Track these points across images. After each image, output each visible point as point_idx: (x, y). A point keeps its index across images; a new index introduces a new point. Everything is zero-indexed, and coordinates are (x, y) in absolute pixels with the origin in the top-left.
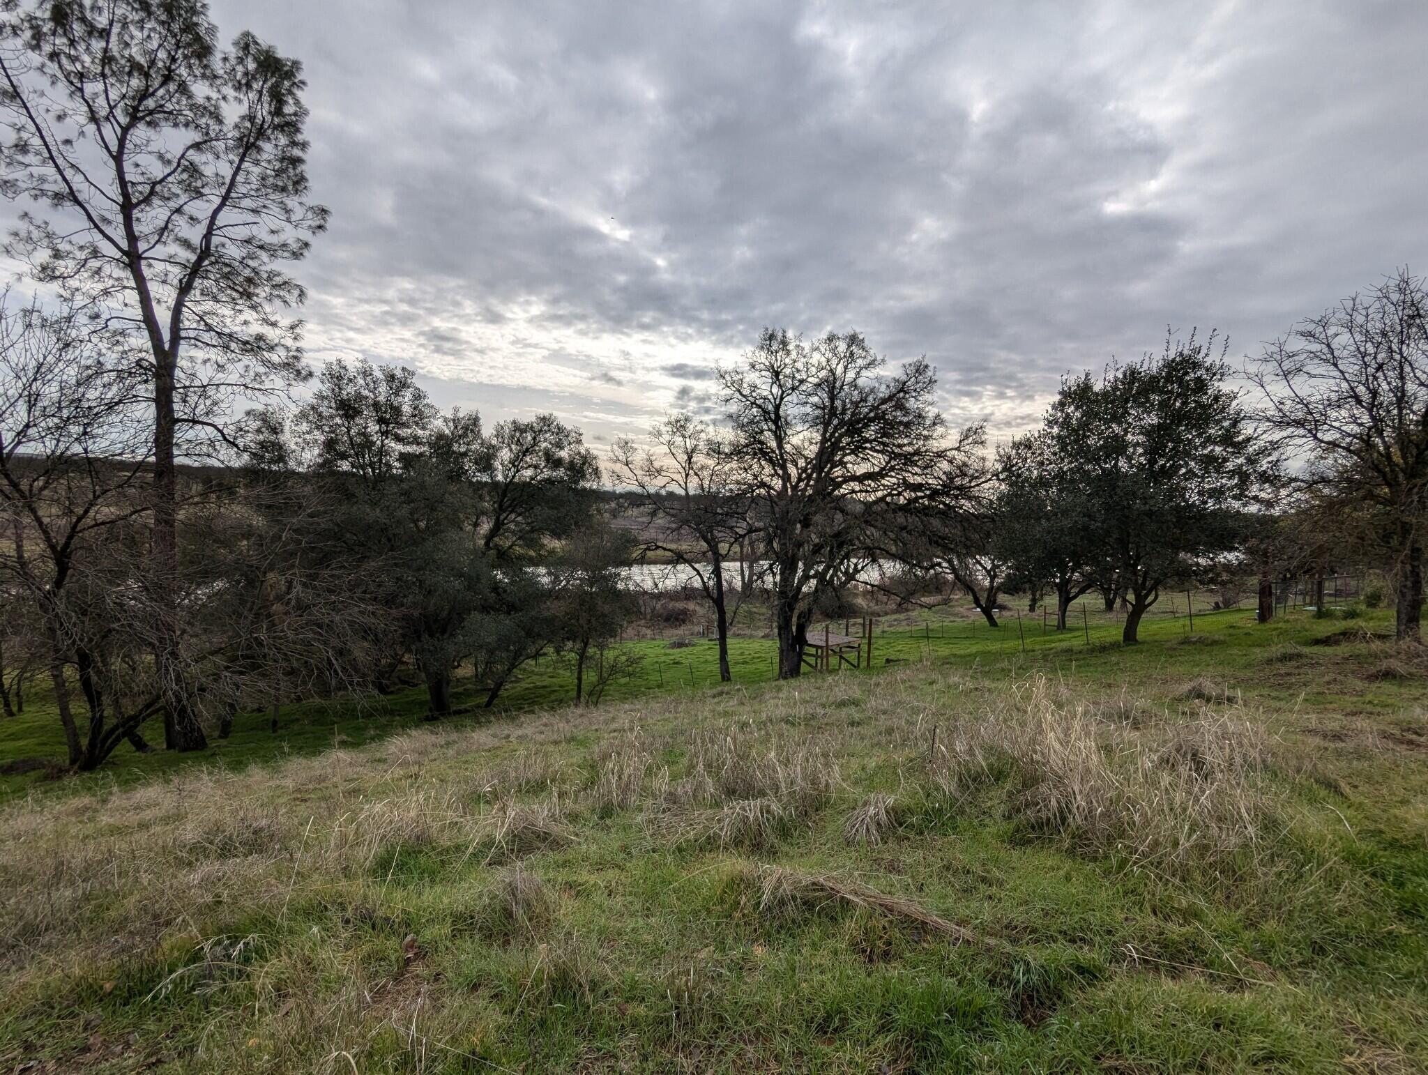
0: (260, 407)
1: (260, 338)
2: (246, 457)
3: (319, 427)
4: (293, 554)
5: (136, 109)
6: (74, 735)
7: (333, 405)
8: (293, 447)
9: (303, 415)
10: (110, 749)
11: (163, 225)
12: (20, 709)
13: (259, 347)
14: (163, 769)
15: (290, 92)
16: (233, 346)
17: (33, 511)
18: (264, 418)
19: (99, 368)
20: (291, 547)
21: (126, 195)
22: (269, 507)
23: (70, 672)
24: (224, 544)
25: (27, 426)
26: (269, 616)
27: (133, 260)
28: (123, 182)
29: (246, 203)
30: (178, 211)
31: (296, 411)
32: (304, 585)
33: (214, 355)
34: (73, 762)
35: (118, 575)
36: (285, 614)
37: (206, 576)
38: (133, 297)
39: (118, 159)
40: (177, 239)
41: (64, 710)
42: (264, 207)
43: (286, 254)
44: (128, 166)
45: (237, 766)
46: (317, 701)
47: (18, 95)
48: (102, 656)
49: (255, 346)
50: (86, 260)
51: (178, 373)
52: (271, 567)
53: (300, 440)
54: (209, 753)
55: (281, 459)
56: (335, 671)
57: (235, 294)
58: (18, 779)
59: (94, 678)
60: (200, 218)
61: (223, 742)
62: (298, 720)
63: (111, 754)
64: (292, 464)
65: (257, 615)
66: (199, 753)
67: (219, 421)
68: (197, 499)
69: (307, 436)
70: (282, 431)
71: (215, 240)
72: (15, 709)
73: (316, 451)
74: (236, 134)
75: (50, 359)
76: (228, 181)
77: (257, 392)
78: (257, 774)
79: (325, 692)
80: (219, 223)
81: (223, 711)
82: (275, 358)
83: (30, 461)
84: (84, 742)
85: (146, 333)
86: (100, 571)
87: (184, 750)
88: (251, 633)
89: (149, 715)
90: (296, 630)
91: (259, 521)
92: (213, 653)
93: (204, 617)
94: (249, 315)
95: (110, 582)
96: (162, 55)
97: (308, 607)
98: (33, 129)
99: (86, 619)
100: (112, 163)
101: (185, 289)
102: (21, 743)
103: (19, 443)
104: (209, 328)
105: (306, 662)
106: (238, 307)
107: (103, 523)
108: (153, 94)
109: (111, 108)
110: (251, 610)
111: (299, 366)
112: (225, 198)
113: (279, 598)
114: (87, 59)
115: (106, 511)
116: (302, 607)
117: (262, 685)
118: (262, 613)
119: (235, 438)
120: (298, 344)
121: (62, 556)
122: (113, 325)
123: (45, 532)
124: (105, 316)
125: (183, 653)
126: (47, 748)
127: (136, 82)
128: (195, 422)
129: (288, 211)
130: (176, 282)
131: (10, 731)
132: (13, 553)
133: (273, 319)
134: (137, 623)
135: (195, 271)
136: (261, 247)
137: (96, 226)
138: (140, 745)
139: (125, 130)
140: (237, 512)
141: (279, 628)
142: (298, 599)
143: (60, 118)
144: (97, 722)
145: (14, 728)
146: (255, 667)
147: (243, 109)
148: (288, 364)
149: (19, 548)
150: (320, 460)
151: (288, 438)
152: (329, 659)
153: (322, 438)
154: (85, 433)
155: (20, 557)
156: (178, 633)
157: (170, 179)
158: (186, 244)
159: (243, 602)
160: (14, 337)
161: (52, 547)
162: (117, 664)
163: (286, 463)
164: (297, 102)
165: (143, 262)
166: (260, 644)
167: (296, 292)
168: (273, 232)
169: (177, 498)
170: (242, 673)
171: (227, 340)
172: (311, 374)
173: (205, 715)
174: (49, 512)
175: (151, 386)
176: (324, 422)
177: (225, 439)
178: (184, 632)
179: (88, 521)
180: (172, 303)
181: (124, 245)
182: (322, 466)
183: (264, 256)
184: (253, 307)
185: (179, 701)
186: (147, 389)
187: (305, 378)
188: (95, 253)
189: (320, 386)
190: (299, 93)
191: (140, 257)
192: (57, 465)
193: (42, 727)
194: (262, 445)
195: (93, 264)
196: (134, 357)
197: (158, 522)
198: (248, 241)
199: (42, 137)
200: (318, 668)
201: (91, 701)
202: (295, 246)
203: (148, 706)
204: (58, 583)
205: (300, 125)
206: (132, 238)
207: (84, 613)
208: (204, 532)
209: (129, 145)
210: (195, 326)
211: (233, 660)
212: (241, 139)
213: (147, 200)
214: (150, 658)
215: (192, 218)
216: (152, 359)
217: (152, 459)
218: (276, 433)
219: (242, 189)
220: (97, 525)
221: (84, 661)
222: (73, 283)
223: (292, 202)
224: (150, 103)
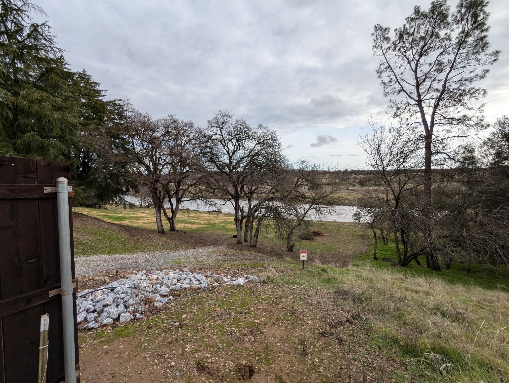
0: (464, 144)
1: (465, 116)
2: (458, 163)
3: (493, 148)
4: (478, 202)
5: (421, 52)
6: (400, 254)
7: (500, 136)
8: (479, 157)
9: (485, 143)
10: (409, 262)
11: (429, 87)
12: (387, 243)
13: (464, 120)
14: (426, 274)
15: (481, 10)
16: (454, 122)
17: (390, 186)
18: (466, 147)
19: (408, 141)
20: (478, 199)
21: (417, 82)
22: (468, 183)
23: (399, 234)
24: (448, 197)
25: (389, 161)
26: (467, 226)
27: (419, 102)
28: (417, 78)
29: (461, 65)
30: (434, 80)
31: (481, 142)
32: (484, 215)
33: (447, 127)
34: (399, 263)
35: (412, 206)
36: (474, 226)
37: (442, 208)
38: (419, 115)
39: (415, 72)
40: (434, 90)
41: (397, 246)
42: (468, 63)
43: (478, 79)
44: (418, 72)
45: (452, 282)
46: (489, 266)
47: (389, 66)
48: (408, 231)
49: (462, 120)
50: (405, 108)
51: (433, 137)
52: (468, 207)
53: (483, 154)
54: (441, 273)
55: (473, 163)
56: (499, 255)
57: (454, 102)
58: (386, 263)
59: (405, 238)
60: (442, 79)
61: (447, 271)
62: (480, 272)
63: (409, 263)
64: (479, 164)
65: (462, 225)
66: (439, 272)
67: (447, 151)
68: (439, 181)
69: (486, 152)
70: (474, 151)
71: (447, 85)
72: (386, 243)
73: (491, 158)
74: (457, 41)
75: (395, 140)
76: (453, 61)
77: (463, 138)
78: (460, 288)
79: (494, 263)
80: (448, 78)
81: (448, 260)
82: (471, 123)
83: (390, 171)
84: (402, 257)
85: (423, 126)
86: (407, 205)
87: (433, 269)
88: (459, 232)
89: (422, 254)
90: (479, 234)
91: (464, 189)
92: (444, 237)
93: (442, 223)
94: (461, 108)
95: (410, 208)
96: (430, 29)
97: (485, 225)
98: (393, 74)
99: (403, 219)
100: (414, 74)
101: (436, 106)
102: (387, 253)
103: (388, 166)
104: (445, 118)
105: (484, 248)
106: (456, 107)
107: (408, 189)
108: (427, 44)
109: (414, 56)
110: (459, 223)
111: (483, 123)
112: (451, 68)
113: (472, 220)
114: (407, 45)
115: (409, 186)
116: (482, 225)
117: (463, 253)
118: (464, 224)
119: (454, 157)
120: (482, 114)
121: (397, 199)
122: (413, 125)
123: (393, 192)
124: (410, 124)
125: (433, 235)
126: (393, 256)
127: (422, 44)
128: (438, 153)
129: (479, 60)
130: (433, 105)
131: (385, 249)
132: (386, 198)
133: (470, 107)
134: (418, 222)
135: (440, 99)
136: (466, 80)
137: (409, 96)
138: (419, 263)
139: (418, 61)
140: (454, 185)
141: (471, 232)
142: (481, 221)
143: (400, 67)
144: (406, 252)
145: (386, 248)
146: (460, 245)
147: (460, 30)
148: (477, 124)
149: (387, 196)
150: (493, 162)
151: (477, 154)
152: (496, 249)
153: (494, 152)
154: (404, 161)
155: (387, 199)
156: (431, 228)
157: (432, 70)
158: (437, 90)
159: (456, 219)
160: (386, 136)
161: (395, 196)
162: (412, 235)
163: (476, 165)
164: (484, 12)
165: (422, 102)
166: (463, 237)
167: (482, 93)
168: (471, 72)
169: (432, 180)
170: (455, 247)
171: (451, 121)
172: (489, 125)
173: (441, 259)
174: (395, 186)
175: (424, 143)
176: (495, 144)
177: (450, 158)
178: (433, 228)
179: (404, 189)
180: (431, 113)
181: (417, 99)
182: (494, 164)
183: (467, 83)
184: (462, 105)
185: (431, 252)
186: (423, 144)
187: (486, 128)
188: (408, 104)
189: (494, 129)
190: (485, 9)
191: (421, 101)
192: (397, 172)
193: (392, 250)
194: (465, 158)
195: (408, 108)
196: (418, 134)
197: (425, 189)
198: (461, 80)
199: (395, 75)
200: (490, 252)
201: (404, 246)
202: (481, 74)
203: (421, 251)
204: (396, 207)
205: (485, 22)
206: (419, 95)
207: (403, 217)
208: (441, 192)
209: (419, 65)
210: (439, 118)
211: (452, 241)
212: (459, 42)
213: (424, 81)
214: (422, 235)
215: (439, 80)
216: (425, 134)
217: (424, 168)
218: (472, 153)
219: (458, 61)
220: (406, 190)
221: (403, 232)
222: (402, 116)
223: (481, 56)
224: (426, 47)
